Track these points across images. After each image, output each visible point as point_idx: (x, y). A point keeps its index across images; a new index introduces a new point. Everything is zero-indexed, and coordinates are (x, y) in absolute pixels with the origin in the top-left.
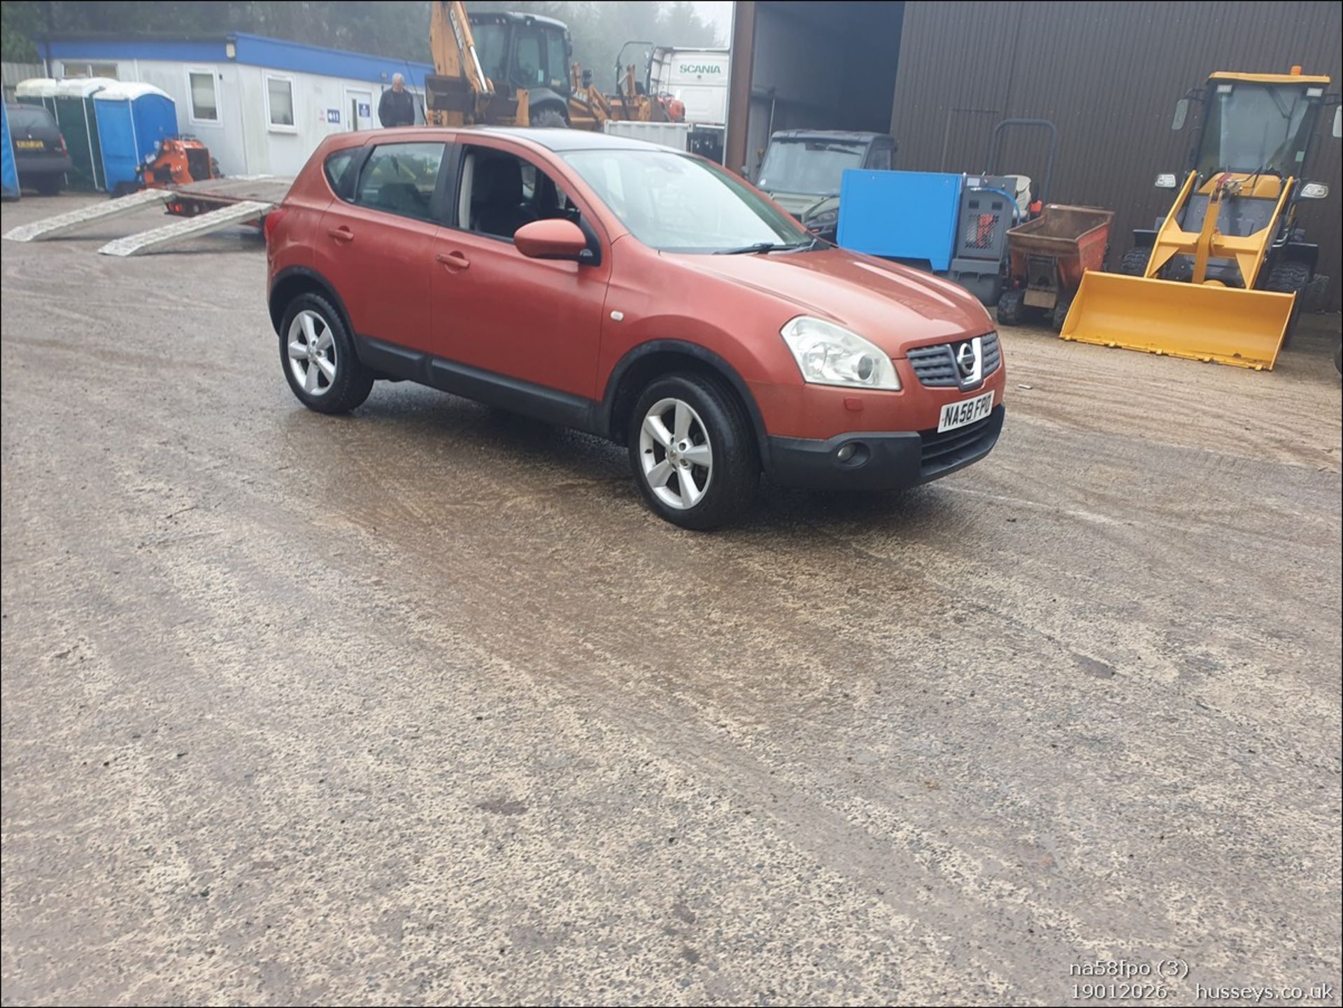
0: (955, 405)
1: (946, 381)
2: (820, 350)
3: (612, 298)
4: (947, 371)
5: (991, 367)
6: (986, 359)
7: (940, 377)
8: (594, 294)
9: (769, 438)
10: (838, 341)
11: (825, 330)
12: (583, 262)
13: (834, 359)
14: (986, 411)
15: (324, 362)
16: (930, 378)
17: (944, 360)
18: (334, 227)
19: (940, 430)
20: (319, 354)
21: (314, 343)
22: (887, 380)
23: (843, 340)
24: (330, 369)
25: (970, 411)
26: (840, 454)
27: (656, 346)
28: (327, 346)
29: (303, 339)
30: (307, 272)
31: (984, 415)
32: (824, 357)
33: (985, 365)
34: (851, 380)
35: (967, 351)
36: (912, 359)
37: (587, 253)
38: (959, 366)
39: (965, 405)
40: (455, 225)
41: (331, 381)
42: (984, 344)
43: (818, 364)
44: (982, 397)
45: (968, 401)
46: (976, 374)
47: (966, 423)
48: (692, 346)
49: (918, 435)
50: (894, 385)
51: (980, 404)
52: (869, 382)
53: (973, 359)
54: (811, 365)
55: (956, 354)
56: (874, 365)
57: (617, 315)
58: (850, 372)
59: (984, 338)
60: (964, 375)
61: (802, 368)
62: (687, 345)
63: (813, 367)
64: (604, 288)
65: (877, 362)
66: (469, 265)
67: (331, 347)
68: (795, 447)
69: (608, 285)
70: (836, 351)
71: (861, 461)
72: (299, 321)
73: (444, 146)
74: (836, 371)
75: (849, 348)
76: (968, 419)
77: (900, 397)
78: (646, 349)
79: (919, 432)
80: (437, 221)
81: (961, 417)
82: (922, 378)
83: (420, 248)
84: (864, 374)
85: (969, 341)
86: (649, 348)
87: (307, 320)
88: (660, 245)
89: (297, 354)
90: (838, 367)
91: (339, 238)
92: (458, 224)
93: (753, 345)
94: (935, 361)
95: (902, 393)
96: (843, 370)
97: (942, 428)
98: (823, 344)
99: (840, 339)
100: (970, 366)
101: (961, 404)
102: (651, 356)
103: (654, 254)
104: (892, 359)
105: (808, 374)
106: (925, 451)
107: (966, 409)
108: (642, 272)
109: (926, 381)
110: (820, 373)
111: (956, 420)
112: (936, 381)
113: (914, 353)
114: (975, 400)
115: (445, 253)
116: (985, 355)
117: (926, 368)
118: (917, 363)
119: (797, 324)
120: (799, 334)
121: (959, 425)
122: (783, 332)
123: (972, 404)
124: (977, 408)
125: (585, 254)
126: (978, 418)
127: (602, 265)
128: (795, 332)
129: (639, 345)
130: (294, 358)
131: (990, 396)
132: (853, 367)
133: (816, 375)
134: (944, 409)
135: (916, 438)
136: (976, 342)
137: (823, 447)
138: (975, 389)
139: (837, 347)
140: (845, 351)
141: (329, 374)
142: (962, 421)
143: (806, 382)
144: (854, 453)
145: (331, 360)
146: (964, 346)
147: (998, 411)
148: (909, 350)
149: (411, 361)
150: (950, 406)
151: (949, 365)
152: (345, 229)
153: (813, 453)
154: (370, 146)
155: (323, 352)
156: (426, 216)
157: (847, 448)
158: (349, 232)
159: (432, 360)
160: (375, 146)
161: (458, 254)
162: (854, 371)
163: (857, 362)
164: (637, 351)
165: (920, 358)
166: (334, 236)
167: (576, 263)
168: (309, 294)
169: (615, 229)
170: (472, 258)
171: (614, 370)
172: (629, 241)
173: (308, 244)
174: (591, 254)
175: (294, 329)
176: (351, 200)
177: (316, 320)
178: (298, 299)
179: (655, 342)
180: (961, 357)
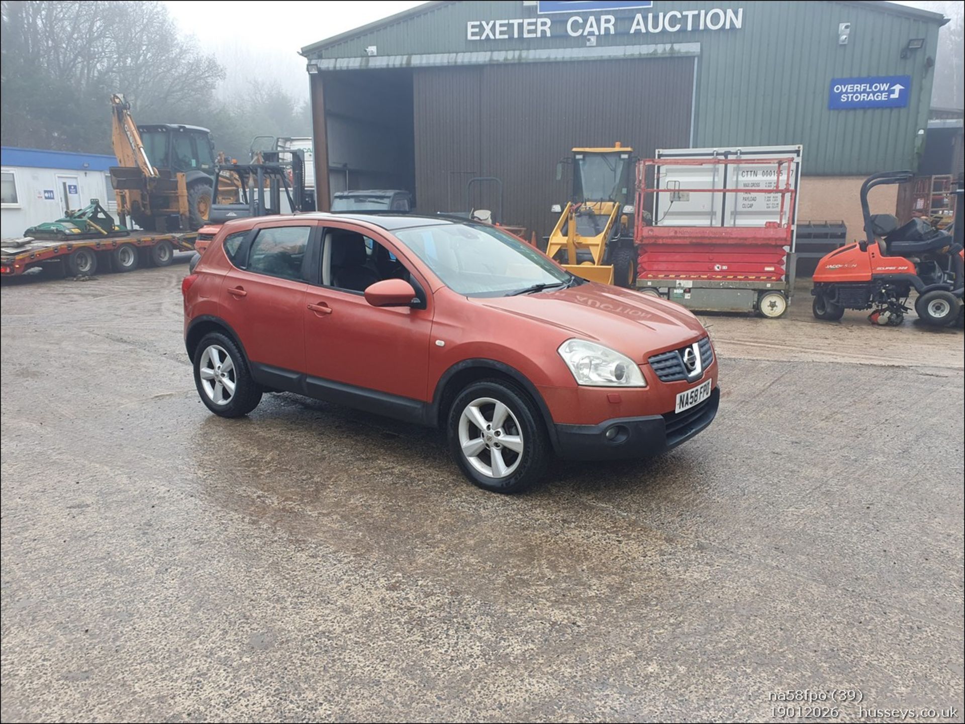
0: (685, 393)
1: (677, 376)
2: (587, 361)
3: (436, 331)
4: (677, 369)
5: (707, 362)
6: (703, 357)
7: (673, 374)
8: (422, 328)
9: (555, 426)
10: (599, 354)
11: (589, 348)
12: (414, 307)
13: (596, 367)
14: (707, 394)
15: (227, 381)
16: (666, 376)
17: (675, 362)
18: (233, 286)
19: (676, 412)
20: (223, 375)
21: (219, 367)
22: (636, 379)
23: (602, 354)
24: (231, 386)
25: (696, 396)
26: (607, 434)
27: (469, 363)
28: (229, 370)
29: (211, 365)
30: (213, 319)
31: (706, 397)
32: (589, 365)
33: (703, 361)
34: (611, 381)
35: (690, 353)
36: (653, 363)
37: (416, 301)
38: (685, 365)
39: (692, 392)
40: (320, 283)
41: (232, 394)
42: (701, 347)
43: (586, 371)
44: (703, 385)
45: (694, 389)
46: (698, 369)
47: (694, 404)
48: (496, 363)
49: (662, 417)
50: (641, 383)
51: (702, 390)
52: (623, 382)
53: (694, 358)
54: (581, 372)
55: (683, 356)
56: (626, 370)
57: (440, 343)
58: (610, 375)
59: (701, 342)
60: (690, 371)
61: (575, 375)
62: (491, 362)
63: (583, 374)
64: (430, 324)
65: (627, 367)
66: (331, 312)
67: (232, 370)
68: (574, 431)
69: (432, 322)
70: (597, 361)
71: (622, 438)
72: (208, 352)
73: (309, 228)
74: (599, 375)
75: (608, 359)
76: (695, 401)
77: (647, 391)
78: (462, 365)
79: (662, 415)
80: (306, 281)
81: (690, 400)
82: (660, 377)
83: (296, 300)
84: (619, 377)
85: (691, 347)
86: (464, 365)
87: (213, 352)
88: (467, 292)
89: (207, 376)
90: (599, 372)
91: (237, 295)
92: (322, 283)
93: (540, 361)
94: (668, 363)
95: (648, 388)
96: (602, 374)
97: (678, 410)
98: (589, 357)
99: (600, 353)
100: (693, 364)
101: (689, 391)
102: (466, 369)
103: (463, 300)
104: (638, 365)
105: (580, 380)
106: (668, 427)
107: (693, 394)
108: (455, 312)
109: (664, 378)
110: (588, 377)
111: (687, 403)
112: (671, 378)
113: (653, 359)
114: (699, 387)
115: (314, 302)
116: (702, 354)
117: (662, 369)
118: (656, 366)
119: (569, 344)
120: (571, 352)
121: (690, 406)
122: (560, 350)
123: (697, 390)
124: (701, 393)
126: (702, 399)
127: (427, 309)
128: (568, 350)
129: (457, 363)
130: (204, 379)
131: (709, 383)
132: (611, 372)
133: (585, 379)
134: (678, 396)
135: (661, 419)
136: (695, 346)
137: (595, 430)
138: (697, 380)
139: (598, 358)
140: (604, 361)
141: (231, 389)
142: (691, 403)
143: (579, 385)
144: (618, 433)
145: (232, 379)
146: (687, 350)
147: (715, 393)
148: (650, 358)
149: (291, 379)
150: (682, 394)
151: (678, 365)
152: (240, 288)
153: (588, 435)
154: (256, 229)
155: (226, 374)
156: (299, 278)
157: (612, 430)
158: (243, 290)
159: (306, 378)
160: (260, 230)
161: (323, 304)
162: (612, 375)
163: (613, 369)
164: (455, 367)
165: (659, 362)
166: (232, 293)
167: (409, 308)
168: (214, 334)
169: (435, 283)
170: (333, 306)
171: (439, 381)
172: (445, 291)
173: (214, 300)
174: (419, 301)
175: (204, 358)
176: (244, 268)
177: (220, 352)
178: (207, 337)
179: (468, 360)
180: (686, 358)
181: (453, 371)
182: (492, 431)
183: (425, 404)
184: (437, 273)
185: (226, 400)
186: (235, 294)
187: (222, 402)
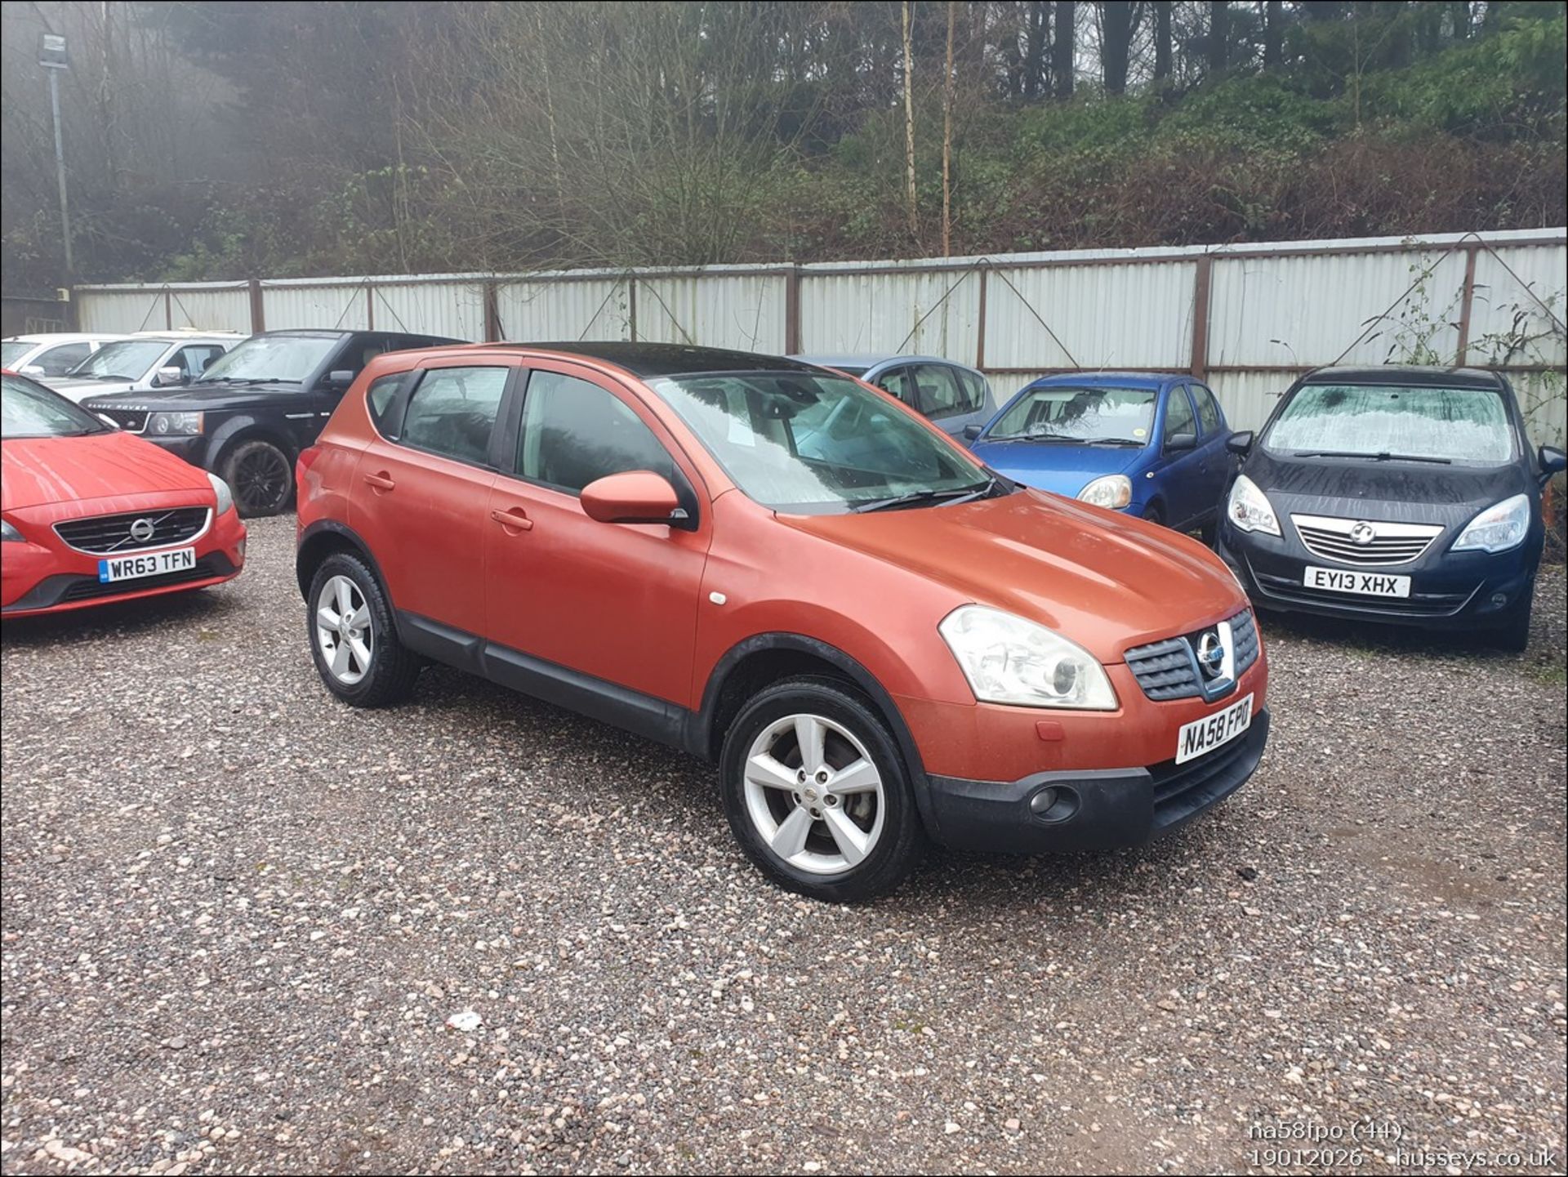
0: (1198, 723)
1: (1183, 689)
2: (998, 651)
3: (712, 574)
4: (1184, 675)
5: (1246, 661)
6: (1239, 651)
7: (1174, 686)
8: (682, 565)
9: (930, 779)
10: (1024, 638)
11: (1004, 626)
12: (677, 526)
13: (1018, 664)
14: (1243, 723)
15: (358, 645)
16: (1160, 688)
17: (1179, 660)
18: (374, 469)
19: (1178, 762)
20: (352, 632)
21: (349, 616)
22: (1097, 694)
23: (1030, 638)
24: (364, 656)
25: (1220, 728)
26: (1034, 802)
27: (768, 641)
28: (365, 625)
30: (340, 529)
31: (1240, 729)
32: (1003, 661)
33: (1239, 658)
34: (1049, 696)
35: (1213, 643)
36: (1133, 662)
37: (681, 514)
38: (1200, 665)
39: (1213, 721)
40: (516, 471)
41: (365, 669)
42: (1235, 629)
43: (994, 670)
44: (1235, 706)
45: (1217, 716)
46: (1227, 670)
47: (1216, 745)
48: (818, 644)
49: (1147, 773)
50: (1108, 702)
51: (1234, 717)
52: (1071, 698)
53: (1221, 653)
55: (1196, 650)
56: (1077, 674)
57: (717, 598)
58: (1043, 683)
59: (1235, 621)
60: (1208, 678)
61: (971, 678)
62: (810, 642)
63: (987, 677)
64: (703, 560)
65: (1081, 668)
66: (532, 525)
67: (368, 628)
68: (966, 793)
69: (707, 556)
70: (1020, 653)
71: (1063, 813)
72: (333, 583)
73: (506, 372)
74: (1024, 683)
75: (1040, 650)
76: (1219, 739)
77: (1119, 719)
78: (755, 644)
79: (1147, 768)
80: (494, 467)
81: (1207, 738)
82: (1148, 690)
84: (1062, 687)
85: (1214, 629)
86: (759, 643)
87: (342, 587)
89: (327, 623)
90: (1024, 674)
91: (378, 485)
92: (521, 471)
93: (902, 646)
94: (1166, 663)
95: (1121, 712)
96: (1029, 680)
97: (1181, 758)
98: (1002, 643)
99: (1026, 636)
100: (1216, 664)
101: (1207, 720)
104: (1103, 665)
105: (980, 687)
106: (1159, 790)
107: (1214, 726)
108: (746, 540)
109: (1155, 694)
110: (999, 685)
111: (1201, 743)
112: (1170, 692)
113: (1134, 654)
114: (1226, 712)
115: (503, 507)
116: (1237, 644)
117: (1152, 675)
118: (1139, 668)
119: (963, 615)
120: (966, 631)
121: (1207, 749)
122: (943, 628)
123: (1223, 717)
124: (1231, 722)
125: (678, 516)
126: (1232, 735)
127: (700, 527)
128: (959, 628)
129: (747, 639)
131: (1247, 703)
132: (1047, 676)
133: (993, 689)
134: (1183, 731)
135: (1146, 777)
136: (1224, 629)
137: (1006, 792)
138: (1227, 695)
139: (1021, 648)
140: (1035, 654)
141: (362, 662)
142: (1209, 743)
143: (978, 700)
144: (1054, 802)
145: (367, 644)
146: (1205, 638)
147: (1260, 720)
148: (1127, 650)
149: (461, 646)
150: (1191, 725)
151: (1188, 667)
152: (384, 474)
153: (993, 802)
154: (421, 370)
155: (358, 631)
156: (483, 461)
157: (1045, 794)
158: (390, 479)
159: (485, 646)
160: (427, 370)
161: (519, 512)
162: (1048, 682)
163: (1051, 672)
164: (743, 646)
165: (1145, 660)
166: (372, 484)
167: (667, 526)
168: (343, 556)
169: (717, 482)
170: (535, 517)
171: (714, 670)
172: (735, 498)
173: (342, 493)
174: (686, 516)
175: (325, 597)
176: (395, 439)
177: (353, 591)
178: (330, 560)
179: (767, 636)
180: (1203, 652)
181: (739, 654)
182: (811, 779)
183: (686, 712)
184: (726, 465)
185: (354, 674)
186: (376, 486)
187: (348, 678)
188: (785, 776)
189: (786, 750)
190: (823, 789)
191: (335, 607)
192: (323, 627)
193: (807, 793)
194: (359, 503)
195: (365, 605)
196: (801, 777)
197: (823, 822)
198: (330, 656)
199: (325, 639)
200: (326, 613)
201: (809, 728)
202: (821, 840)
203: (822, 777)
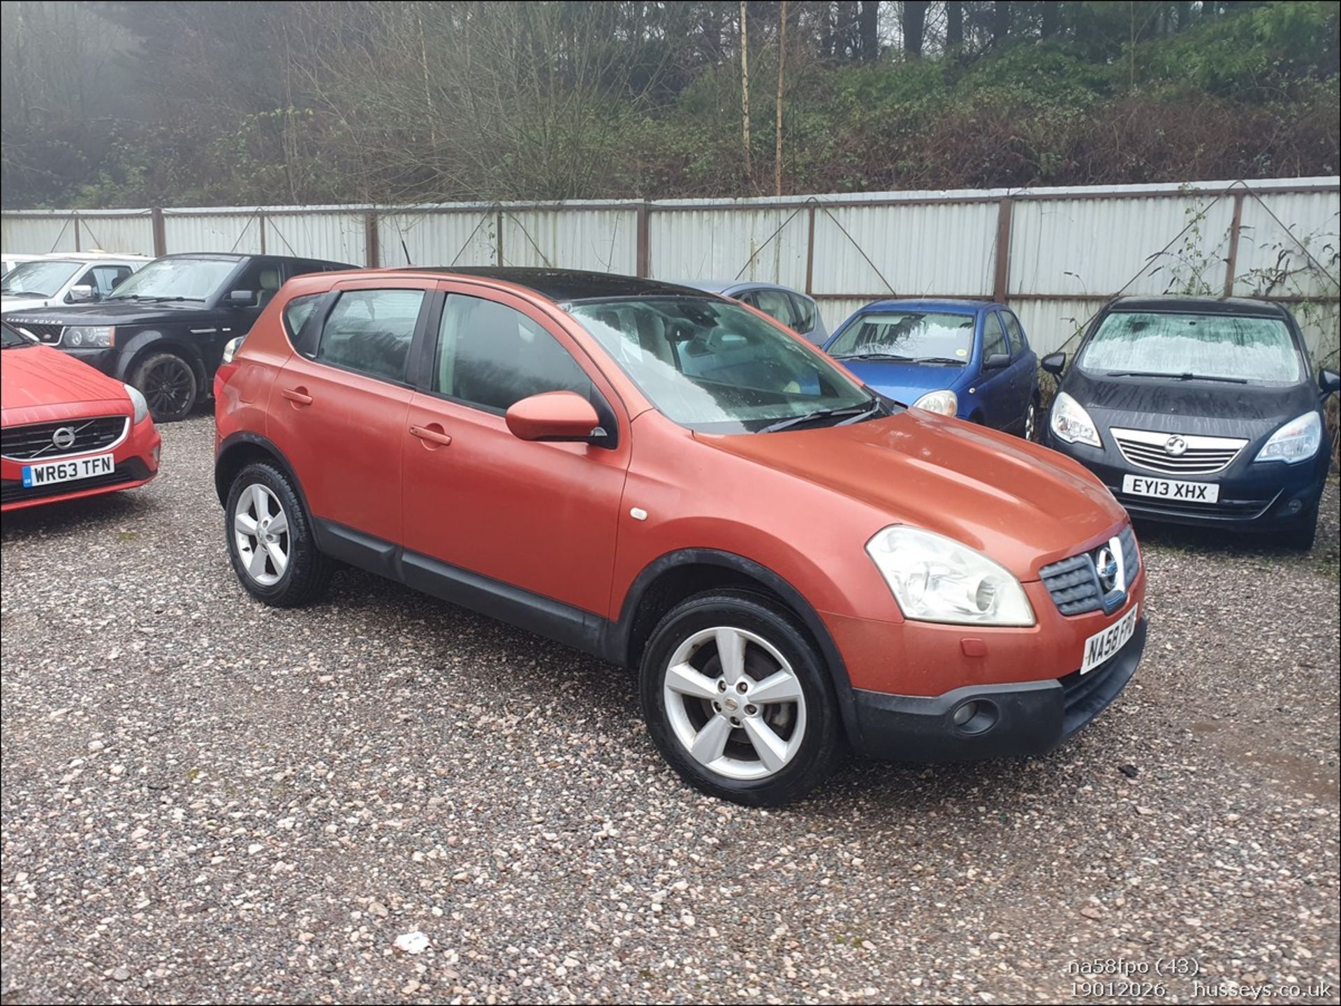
0: (1099, 635)
1: (1088, 604)
2: (919, 569)
3: (633, 490)
4: (1088, 590)
5: (1132, 576)
6: (1129, 572)
7: (1080, 600)
9: (855, 693)
10: (945, 557)
11: (927, 545)
12: (594, 444)
13: (939, 582)
15: (275, 549)
16: (1069, 604)
17: (1084, 575)
18: (292, 385)
19: (1082, 672)
20: (269, 537)
21: (266, 522)
22: (1014, 610)
23: (952, 557)
24: (281, 560)
25: (1115, 638)
26: (956, 716)
27: (690, 556)
28: (282, 531)
31: (1128, 637)
34: (968, 612)
35: (1107, 558)
36: (1046, 579)
37: (600, 432)
38: (1101, 581)
39: (1111, 633)
40: (433, 389)
41: (281, 573)
42: (1122, 543)
44: (1126, 616)
45: (1113, 627)
46: (1119, 587)
47: (1110, 655)
48: (742, 560)
49: (1059, 685)
50: (1026, 618)
51: (1124, 627)
52: (990, 614)
54: (909, 591)
56: (996, 591)
57: (638, 513)
58: (966, 601)
59: (1121, 535)
60: (1105, 591)
61: (899, 597)
62: (734, 558)
63: (914, 596)
64: (622, 477)
65: (999, 585)
66: (450, 441)
67: (285, 533)
68: (892, 707)
69: (627, 473)
70: (939, 571)
71: (982, 725)
72: (249, 494)
73: (421, 294)
74: (944, 600)
75: (961, 568)
76: (1113, 648)
77: (1034, 635)
78: (676, 559)
79: (1060, 680)
80: (411, 385)
81: (1106, 648)
82: (1059, 606)
84: (982, 603)
85: (1109, 544)
86: (681, 558)
87: (259, 494)
89: (245, 528)
90: (944, 592)
91: (296, 400)
92: (437, 389)
93: (829, 565)
94: (1074, 579)
95: (1037, 630)
96: (950, 598)
97: (1085, 669)
98: (925, 562)
99: (947, 555)
100: (1112, 578)
101: (1105, 632)
102: (685, 567)
103: (685, 435)
104: (1023, 583)
105: (908, 606)
106: (1065, 699)
107: (1111, 637)
108: (666, 458)
109: (1066, 609)
110: (922, 603)
111: (1100, 653)
112: (1077, 607)
113: (1047, 572)
114: (1119, 623)
115: (421, 423)
116: (1125, 558)
117: (1062, 591)
118: (1052, 584)
119: (891, 533)
120: (892, 551)
121: (1104, 658)
122: (870, 548)
123: (1117, 628)
124: (1122, 632)
125: (597, 434)
126: (1123, 644)
127: (619, 448)
128: (885, 548)
129: (669, 554)
131: (1133, 615)
132: (968, 594)
133: (918, 608)
134: (1088, 642)
135: (1057, 688)
136: (1116, 546)
137: (933, 706)
138: (1118, 608)
139: (942, 565)
140: (955, 572)
141: (279, 565)
142: (1106, 653)
143: (906, 618)
144: (974, 713)
145: (283, 548)
147: (1141, 631)
148: (1042, 568)
150: (1094, 638)
151: (1091, 582)
152: (302, 390)
153: (917, 715)
154: (336, 292)
155: (274, 536)
156: (400, 379)
157: (966, 708)
158: (307, 394)
159: (402, 553)
160: (342, 292)
161: (437, 427)
162: (970, 599)
163: (972, 587)
164: (665, 560)
165: (1056, 577)
166: (290, 399)
167: (586, 444)
168: (260, 465)
169: (635, 402)
170: (454, 434)
171: (633, 583)
172: (653, 418)
173: (260, 406)
174: (605, 434)
175: (243, 503)
176: (312, 356)
177: (270, 498)
178: (247, 470)
179: (690, 551)
180: (1101, 568)
181: (660, 568)
182: (732, 689)
183: (605, 622)
184: (640, 383)
185: (270, 576)
186: (294, 401)
187: (265, 580)
188: (704, 685)
189: (706, 660)
190: (744, 699)
191: (253, 513)
192: (241, 532)
193: (728, 703)
194: (278, 417)
195: (282, 513)
196: (722, 687)
197: (743, 730)
198: (247, 558)
199: (242, 542)
200: (243, 518)
201: (730, 640)
202: (740, 746)
203: (742, 688)
